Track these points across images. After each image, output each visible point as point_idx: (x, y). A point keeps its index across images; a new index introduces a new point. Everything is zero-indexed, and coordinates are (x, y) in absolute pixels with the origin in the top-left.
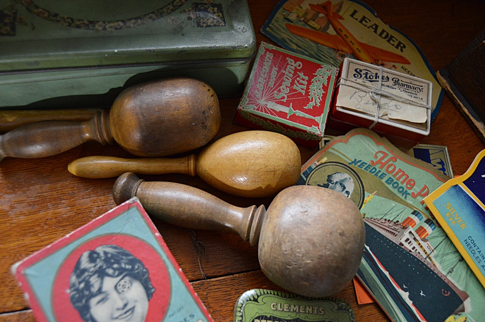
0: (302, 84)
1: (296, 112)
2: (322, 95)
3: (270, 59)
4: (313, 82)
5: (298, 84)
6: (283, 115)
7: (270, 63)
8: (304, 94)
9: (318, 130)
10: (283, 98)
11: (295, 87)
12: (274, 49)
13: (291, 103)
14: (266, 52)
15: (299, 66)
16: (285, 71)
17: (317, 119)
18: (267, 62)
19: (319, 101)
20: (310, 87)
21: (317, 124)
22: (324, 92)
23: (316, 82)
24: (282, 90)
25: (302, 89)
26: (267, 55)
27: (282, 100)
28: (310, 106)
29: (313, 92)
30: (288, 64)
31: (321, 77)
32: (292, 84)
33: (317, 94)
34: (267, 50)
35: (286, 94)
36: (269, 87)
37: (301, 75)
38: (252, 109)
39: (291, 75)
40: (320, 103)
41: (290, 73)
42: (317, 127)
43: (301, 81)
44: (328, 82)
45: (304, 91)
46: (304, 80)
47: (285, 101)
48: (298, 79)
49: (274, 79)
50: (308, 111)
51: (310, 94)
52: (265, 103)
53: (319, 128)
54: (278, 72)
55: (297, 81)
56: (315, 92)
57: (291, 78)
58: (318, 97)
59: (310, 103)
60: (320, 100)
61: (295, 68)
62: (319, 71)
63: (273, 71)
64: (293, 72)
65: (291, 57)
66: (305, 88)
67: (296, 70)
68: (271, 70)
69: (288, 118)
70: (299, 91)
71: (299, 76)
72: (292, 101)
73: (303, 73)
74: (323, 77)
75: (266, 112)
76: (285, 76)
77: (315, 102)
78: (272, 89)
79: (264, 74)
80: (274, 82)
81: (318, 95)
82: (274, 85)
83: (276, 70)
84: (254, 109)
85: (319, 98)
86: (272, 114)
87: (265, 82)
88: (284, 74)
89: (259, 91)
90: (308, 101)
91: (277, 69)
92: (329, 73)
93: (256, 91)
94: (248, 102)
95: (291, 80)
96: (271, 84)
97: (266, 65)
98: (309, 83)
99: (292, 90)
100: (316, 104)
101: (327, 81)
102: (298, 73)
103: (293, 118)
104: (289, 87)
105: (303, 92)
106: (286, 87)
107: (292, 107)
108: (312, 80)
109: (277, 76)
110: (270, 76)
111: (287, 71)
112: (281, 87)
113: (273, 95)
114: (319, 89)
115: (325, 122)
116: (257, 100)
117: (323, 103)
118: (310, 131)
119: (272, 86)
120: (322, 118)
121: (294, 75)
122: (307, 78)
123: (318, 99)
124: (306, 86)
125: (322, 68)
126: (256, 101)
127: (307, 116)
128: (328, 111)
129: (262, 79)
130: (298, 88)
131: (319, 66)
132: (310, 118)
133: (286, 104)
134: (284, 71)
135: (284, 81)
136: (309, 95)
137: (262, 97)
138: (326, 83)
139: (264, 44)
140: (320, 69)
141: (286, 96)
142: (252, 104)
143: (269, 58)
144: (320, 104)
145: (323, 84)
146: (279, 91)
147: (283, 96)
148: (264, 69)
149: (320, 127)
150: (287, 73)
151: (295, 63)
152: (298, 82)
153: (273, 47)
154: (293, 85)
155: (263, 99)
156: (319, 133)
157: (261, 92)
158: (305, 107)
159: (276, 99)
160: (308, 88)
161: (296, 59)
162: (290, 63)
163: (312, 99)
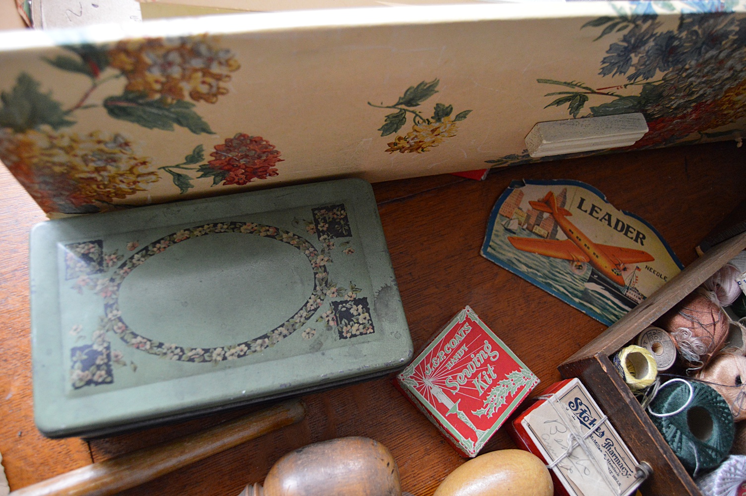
0: (485, 381)
1: (460, 413)
2: (500, 406)
3: (465, 334)
4: (499, 385)
5: (480, 379)
6: (443, 409)
7: (463, 338)
8: (480, 395)
9: (473, 446)
10: (454, 388)
11: (475, 381)
12: (477, 322)
13: (460, 400)
14: (465, 322)
15: (494, 357)
16: (475, 356)
17: (479, 432)
18: (461, 335)
19: (494, 412)
20: (492, 389)
21: (475, 439)
22: (505, 403)
23: (504, 386)
24: (458, 377)
25: (482, 388)
26: (465, 326)
27: (452, 391)
28: (479, 413)
29: (493, 397)
30: (482, 349)
31: (512, 382)
32: (474, 376)
33: (495, 402)
34: (468, 319)
35: (460, 385)
36: (446, 368)
37: (491, 369)
38: (412, 386)
39: (479, 365)
40: (493, 414)
41: (479, 361)
42: (473, 442)
43: (486, 377)
44: (517, 393)
45: (483, 392)
46: (490, 377)
47: (454, 394)
48: (484, 373)
49: (456, 361)
50: (473, 418)
51: (487, 397)
52: (430, 385)
53: (474, 445)
54: (466, 353)
55: (482, 374)
56: (494, 398)
57: (477, 368)
58: (495, 406)
59: (482, 409)
60: (495, 410)
61: (489, 357)
62: (514, 374)
63: (461, 349)
64: (482, 361)
65: (491, 342)
66: (486, 388)
67: (487, 361)
68: (459, 347)
69: (446, 416)
70: (477, 389)
71: (486, 370)
72: (462, 397)
73: (493, 368)
74: (514, 384)
75: (426, 397)
76: (471, 362)
77: (488, 411)
78: (448, 370)
79: (449, 349)
80: (454, 364)
81: (496, 404)
82: (452, 369)
83: (464, 351)
84: (415, 387)
85: (495, 408)
86: (431, 402)
87: (444, 360)
88: (471, 359)
89: (431, 368)
90: (480, 405)
91: (467, 349)
92: (524, 382)
93: (429, 365)
94: (412, 375)
95: (475, 370)
96: (450, 365)
97: (457, 338)
98: (495, 383)
99: (469, 384)
100: (488, 414)
101: (517, 390)
102: (488, 365)
103: (453, 419)
104: (468, 378)
105: (481, 392)
106: (466, 376)
107: (459, 404)
108: (500, 381)
109: (462, 358)
110: (454, 354)
111: (477, 356)
112: (460, 374)
113: (445, 379)
114: (502, 397)
115: (486, 441)
116: (424, 377)
117: (496, 416)
118: (463, 443)
119: (450, 368)
120: (485, 434)
121: (482, 365)
122: (494, 376)
123: (493, 409)
124: (488, 386)
125: (520, 371)
126: (422, 379)
127: (470, 424)
128: (497, 429)
129: (444, 353)
130: (478, 384)
131: (518, 368)
132: (471, 427)
133: (454, 398)
134: (472, 356)
135: (467, 369)
136: (486, 399)
137: (431, 376)
138: (514, 393)
139: (468, 311)
140: (516, 371)
141: (458, 387)
142: (416, 379)
143: (464, 331)
144: (492, 416)
145: (510, 393)
146: (455, 378)
147: (455, 385)
148: (453, 342)
149: (476, 444)
150: (475, 359)
151: (492, 351)
152: (482, 376)
153: (476, 319)
154: (475, 378)
155: (431, 380)
156: (472, 450)
157: (433, 369)
158: (472, 412)
159: (445, 386)
160: (489, 390)
161: (495, 347)
162: (485, 348)
163: (487, 405)
